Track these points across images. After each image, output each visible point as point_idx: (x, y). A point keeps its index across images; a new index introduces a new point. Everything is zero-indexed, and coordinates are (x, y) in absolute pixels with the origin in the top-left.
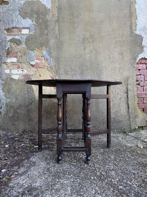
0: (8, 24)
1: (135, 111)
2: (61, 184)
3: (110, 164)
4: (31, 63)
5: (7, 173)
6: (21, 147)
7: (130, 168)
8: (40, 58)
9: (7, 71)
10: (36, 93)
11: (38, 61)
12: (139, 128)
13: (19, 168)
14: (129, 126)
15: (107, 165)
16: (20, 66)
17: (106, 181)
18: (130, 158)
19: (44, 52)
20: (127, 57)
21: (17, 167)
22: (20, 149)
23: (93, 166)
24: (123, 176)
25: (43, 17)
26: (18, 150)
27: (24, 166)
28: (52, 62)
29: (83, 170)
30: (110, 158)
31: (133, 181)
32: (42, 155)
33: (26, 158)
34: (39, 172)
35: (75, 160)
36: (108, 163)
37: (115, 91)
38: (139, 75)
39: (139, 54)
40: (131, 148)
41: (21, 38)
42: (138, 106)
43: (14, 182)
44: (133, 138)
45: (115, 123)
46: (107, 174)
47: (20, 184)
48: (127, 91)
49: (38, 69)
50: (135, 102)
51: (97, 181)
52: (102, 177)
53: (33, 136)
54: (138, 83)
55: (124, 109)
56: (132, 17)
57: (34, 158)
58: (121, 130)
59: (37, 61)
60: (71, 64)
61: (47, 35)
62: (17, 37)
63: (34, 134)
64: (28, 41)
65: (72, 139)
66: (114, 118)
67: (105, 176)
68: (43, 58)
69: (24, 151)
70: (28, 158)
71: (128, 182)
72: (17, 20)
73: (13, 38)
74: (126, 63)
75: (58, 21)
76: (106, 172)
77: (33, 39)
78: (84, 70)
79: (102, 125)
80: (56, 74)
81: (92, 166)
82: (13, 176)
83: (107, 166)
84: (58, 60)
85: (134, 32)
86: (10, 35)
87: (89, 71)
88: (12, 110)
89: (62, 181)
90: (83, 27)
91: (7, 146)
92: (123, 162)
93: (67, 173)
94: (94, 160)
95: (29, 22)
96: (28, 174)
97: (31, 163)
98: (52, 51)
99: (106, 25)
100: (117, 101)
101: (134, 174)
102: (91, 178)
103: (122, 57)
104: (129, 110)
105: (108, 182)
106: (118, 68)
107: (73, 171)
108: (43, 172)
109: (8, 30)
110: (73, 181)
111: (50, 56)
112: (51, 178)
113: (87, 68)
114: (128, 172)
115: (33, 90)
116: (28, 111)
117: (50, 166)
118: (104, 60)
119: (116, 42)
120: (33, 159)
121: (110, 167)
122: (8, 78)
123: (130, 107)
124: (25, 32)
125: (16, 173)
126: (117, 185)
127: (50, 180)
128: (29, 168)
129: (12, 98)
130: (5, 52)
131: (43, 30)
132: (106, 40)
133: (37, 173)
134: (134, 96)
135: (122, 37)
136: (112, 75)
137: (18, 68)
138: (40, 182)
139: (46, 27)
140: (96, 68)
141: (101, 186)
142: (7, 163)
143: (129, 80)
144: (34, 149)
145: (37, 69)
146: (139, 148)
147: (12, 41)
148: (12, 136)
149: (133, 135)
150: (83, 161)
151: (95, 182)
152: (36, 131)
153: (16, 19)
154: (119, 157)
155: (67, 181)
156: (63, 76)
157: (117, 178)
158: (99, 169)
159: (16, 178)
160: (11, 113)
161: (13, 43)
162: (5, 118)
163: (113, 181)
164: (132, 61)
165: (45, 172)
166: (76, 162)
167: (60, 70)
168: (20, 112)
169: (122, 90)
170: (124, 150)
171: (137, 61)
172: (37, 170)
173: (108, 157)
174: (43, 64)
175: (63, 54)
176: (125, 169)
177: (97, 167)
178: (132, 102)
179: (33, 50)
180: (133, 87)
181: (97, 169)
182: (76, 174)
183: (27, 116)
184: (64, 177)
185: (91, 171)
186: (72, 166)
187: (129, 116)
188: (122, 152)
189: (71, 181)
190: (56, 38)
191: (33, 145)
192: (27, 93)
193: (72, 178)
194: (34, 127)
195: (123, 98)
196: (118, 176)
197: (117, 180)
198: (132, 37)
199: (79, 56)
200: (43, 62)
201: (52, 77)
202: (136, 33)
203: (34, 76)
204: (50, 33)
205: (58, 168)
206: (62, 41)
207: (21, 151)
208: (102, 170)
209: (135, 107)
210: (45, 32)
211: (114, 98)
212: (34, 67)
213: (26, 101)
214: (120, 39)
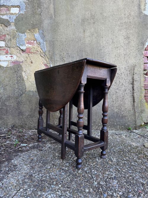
1: (142, 104)
3: (111, 170)
4: (22, 48)
6: (5, 145)
7: (137, 176)
8: (32, 41)
10: (27, 83)
11: (30, 46)
12: (145, 124)
14: (134, 122)
15: (107, 170)
16: (9, 51)
17: (106, 195)
18: (137, 162)
19: (37, 35)
20: (134, 42)
22: (3, 147)
23: (89, 173)
24: (128, 188)
28: (45, 47)
29: (76, 178)
30: (112, 161)
31: (142, 195)
32: (27, 156)
33: (7, 160)
34: (18, 181)
35: (67, 163)
36: (109, 168)
37: (118, 82)
38: (146, 63)
40: (136, 148)
41: (9, 18)
42: (145, 99)
44: (139, 136)
45: (118, 119)
46: (106, 185)
48: (133, 82)
50: (142, 95)
51: (92, 196)
52: (100, 188)
53: (22, 132)
54: (146, 72)
55: (129, 103)
57: (17, 159)
58: (125, 126)
59: (29, 45)
60: (68, 49)
61: (40, 14)
62: (5, 17)
63: (24, 130)
64: (18, 22)
66: (117, 113)
67: (105, 188)
68: (35, 42)
69: (7, 151)
70: (9, 160)
73: (1, 18)
74: (132, 48)
76: (106, 182)
77: (24, 19)
80: (50, 60)
83: (107, 173)
84: (52, 44)
85: (143, 12)
90: (83, 6)
92: (128, 167)
93: (54, 182)
94: (91, 164)
96: (3, 182)
97: (11, 167)
98: (46, 34)
100: (121, 93)
101: (143, 184)
102: (85, 191)
103: (127, 42)
104: (135, 103)
105: (108, 197)
106: (123, 55)
107: (63, 179)
108: (22, 181)
110: (60, 194)
111: (43, 39)
112: (32, 189)
113: (87, 53)
114: (135, 182)
115: (23, 79)
116: (17, 103)
117: (34, 172)
118: (107, 44)
119: (121, 24)
120: (15, 161)
121: (111, 174)
123: (135, 100)
124: (15, 11)
127: (30, 193)
128: (6, 173)
131: (35, 9)
133: (15, 181)
134: (141, 87)
135: (128, 17)
137: (7, 53)
139: (39, 5)
140: (97, 54)
143: (136, 69)
144: (20, 148)
145: (29, 55)
146: (146, 148)
149: (139, 133)
154: (123, 161)
155: (52, 194)
157: (120, 191)
158: (98, 176)
163: (115, 195)
164: (140, 47)
165: (26, 180)
166: (68, 166)
167: (55, 56)
168: (9, 105)
169: (127, 80)
170: (129, 151)
171: (146, 46)
172: (16, 176)
173: (109, 159)
174: (35, 49)
175: (58, 37)
176: (130, 177)
177: (94, 174)
178: (138, 95)
179: (24, 33)
180: (140, 76)
181: (94, 176)
182: (66, 184)
183: (17, 109)
184: (49, 188)
185: (86, 179)
186: (62, 171)
187: (135, 110)
188: (126, 154)
189: (58, 195)
190: (51, 18)
191: (20, 143)
192: (17, 83)
193: (59, 190)
194: (25, 122)
195: (127, 89)
196: (122, 188)
197: (120, 194)
198: (140, 18)
199: (77, 40)
200: (35, 47)
201: (46, 65)
202: (145, 14)
203: (25, 63)
204: (44, 13)
205: (44, 174)
206: (57, 22)
207: (5, 150)
208: (101, 179)
209: (141, 101)
210: (38, 11)
211: (118, 90)
212: (25, 52)
213: (15, 92)
214: (126, 20)
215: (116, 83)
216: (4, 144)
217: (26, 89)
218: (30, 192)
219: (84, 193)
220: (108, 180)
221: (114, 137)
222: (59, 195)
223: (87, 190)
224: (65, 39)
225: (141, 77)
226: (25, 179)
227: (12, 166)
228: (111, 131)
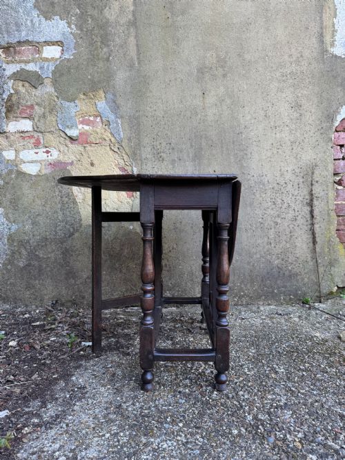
0: (8, 32)
1: (331, 248)
2: (155, 450)
3: (277, 390)
4: (70, 132)
5: (12, 421)
6: (48, 346)
7: (330, 400)
8: (92, 118)
9: (9, 155)
10: (83, 209)
11: (86, 128)
12: (340, 290)
13: (44, 404)
14: (317, 287)
15: (269, 392)
16: (42, 141)
17: (272, 439)
18: (327, 372)
19: (102, 104)
20: (312, 114)
21: (37, 403)
22: (46, 350)
23: (233, 398)
24: (314, 425)
25: (95, 13)
26: (41, 354)
27: (57, 399)
28: (121, 130)
29: (209, 409)
30: (276, 373)
31: (342, 437)
32: (101, 366)
33: (62, 377)
34: (96, 417)
35: (186, 378)
36: (271, 386)
37: (280, 201)
38: (339, 159)
39: (342, 106)
40: (324, 344)
41: (41, 68)
42: (339, 236)
43: (31, 447)
44: (327, 316)
45: (281, 280)
46: (271, 420)
47: (46, 453)
48: (312, 200)
49: (87, 148)
50: (332, 227)
51: (247, 442)
52: (260, 427)
53: (78, 315)
54: (337, 178)
55: (305, 246)
56: (324, 11)
57: (82, 375)
58: (296, 295)
59: (84, 126)
60: (169, 134)
61: (108, 59)
62: (31, 67)
63: (81, 310)
64: (60, 76)
65: (174, 320)
66: (278, 267)
67: (268, 426)
68: (98, 119)
69: (56, 357)
70: (66, 376)
71: (330, 443)
72: (29, 23)
73: (22, 69)
74: (308, 128)
75: (133, 23)
76: (269, 414)
77: (72, 71)
78: (202, 149)
79: (248, 286)
80: (133, 159)
81: (230, 396)
82: (26, 429)
83: (270, 397)
84: (135, 123)
85: (329, 49)
86: (13, 62)
87: (214, 152)
88: (24, 252)
89: (155, 442)
90: (200, 39)
91: (12, 343)
92: (310, 383)
93: (167, 418)
94: (236, 380)
95: (61, 26)
96: (67, 421)
97: (73, 391)
98: (120, 101)
99: (257, 33)
100: (286, 224)
101: (342, 417)
102: (231, 433)
103: (296, 115)
104: (316, 246)
105: (277, 442)
106: (289, 143)
107: (183, 411)
108: (105, 417)
109: (7, 49)
110: (185, 441)
111: (116, 114)
112: (128, 433)
113: (210, 142)
114: (325, 412)
115: (75, 199)
116: (63, 253)
117: (124, 399)
118: (253, 121)
119: (283, 76)
120: (79, 379)
121: (278, 398)
122: (10, 172)
123: (318, 240)
124: (52, 52)
125: (36, 421)
126: (301, 451)
127: (125, 440)
128: (68, 403)
129: (23, 222)
130: (3, 106)
131: (96, 49)
132: (257, 71)
133: (91, 419)
134: (328, 211)
135: (298, 62)
136: (272, 159)
137: (37, 144)
138: (98, 445)
139: (105, 40)
140: (233, 143)
141: (260, 454)
142: (12, 392)
143: (317, 172)
144: (81, 350)
145: (85, 147)
146: (344, 342)
147: (18, 76)
148: (27, 316)
149: (326, 309)
150: (206, 382)
151: (243, 444)
152: (85, 303)
153: (26, 20)
154: (298, 371)
155: (170, 440)
156: (149, 164)
157: (299, 432)
158: (252, 403)
159: (35, 435)
160: (21, 258)
161: (20, 83)
162: (9, 271)
163: (290, 439)
164: (324, 125)
165: (111, 416)
166: (190, 386)
167: (142, 148)
168: (45, 257)
169: (297, 197)
170: (309, 351)
171: (337, 124)
172: (90, 409)
173: (269, 369)
174: (99, 136)
175: (148, 108)
176: (317, 404)
177: (244, 400)
178: (323, 227)
179: (73, 100)
180: (325, 188)
181: (244, 404)
182: (191, 421)
183: (62, 266)
184: (160, 429)
185: (230, 409)
186: (178, 396)
187: (317, 261)
188: (303, 357)
189: (180, 443)
190: (131, 66)
191: (80, 340)
192: (61, 209)
193: (181, 433)
194: (81, 292)
195: (300, 217)
196: (302, 424)
197: (298, 436)
198: (324, 63)
199: (188, 114)
200: (98, 130)
201: (122, 169)
202: (334, 53)
203: (77, 166)
204: (116, 55)
205: (145, 403)
206: (146, 75)
207: (50, 355)
208: (259, 409)
209: (330, 240)
210: (103, 53)
211: (280, 219)
212: (76, 142)
213: (58, 228)
214: (294, 68)
215: (275, 204)
216: (46, 342)
217: (82, 222)
218: (125, 438)
219: (230, 436)
220: (272, 410)
221: (274, 320)
222: (182, 441)
223: (235, 432)
224: (163, 113)
225: (327, 190)
226: (109, 413)
227: (76, 389)
228: (268, 308)
